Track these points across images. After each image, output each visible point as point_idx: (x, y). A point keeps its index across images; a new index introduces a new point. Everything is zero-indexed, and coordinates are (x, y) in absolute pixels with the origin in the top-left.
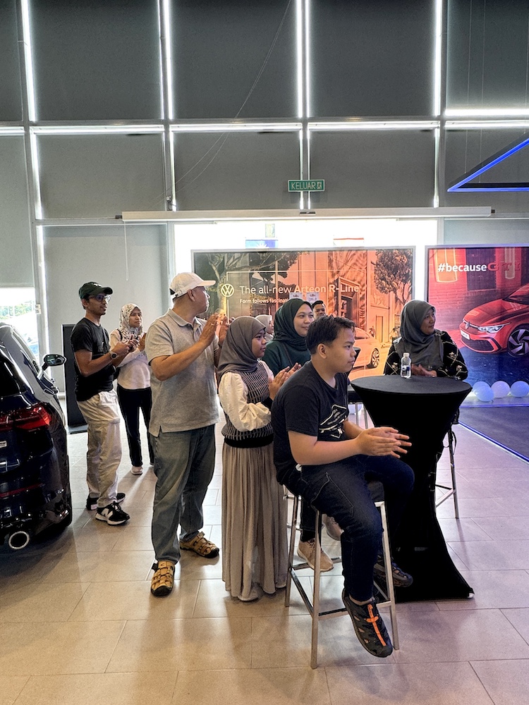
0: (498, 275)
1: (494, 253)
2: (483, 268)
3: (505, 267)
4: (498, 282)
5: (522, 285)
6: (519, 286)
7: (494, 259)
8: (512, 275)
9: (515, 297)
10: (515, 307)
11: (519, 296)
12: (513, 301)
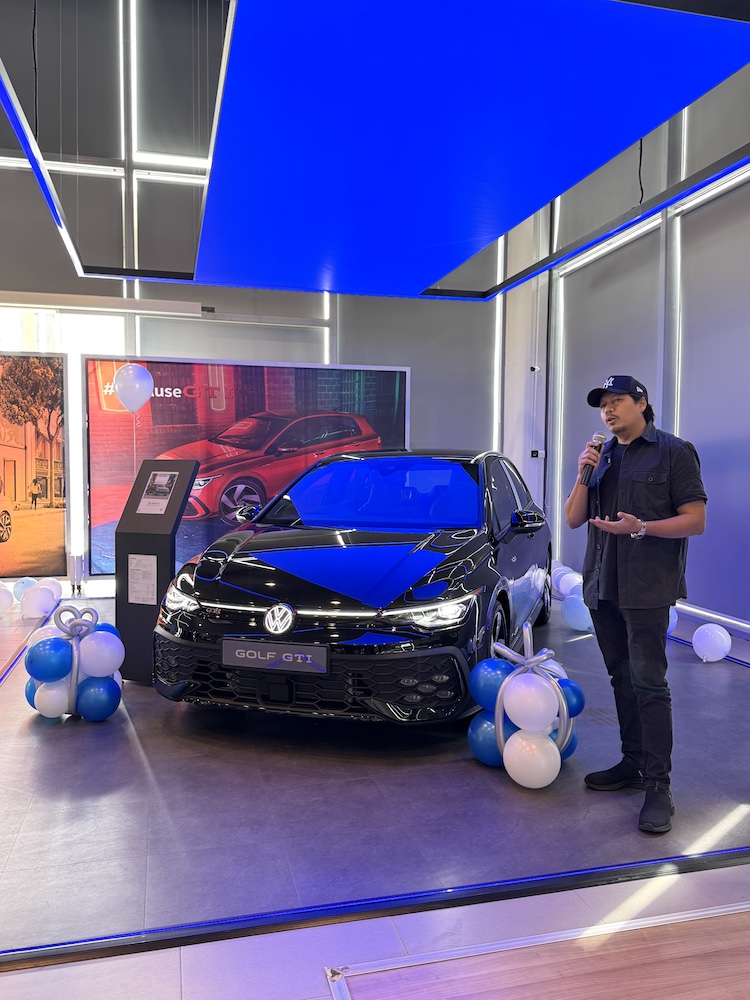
0: (199, 403)
1: (191, 370)
2: (177, 393)
3: (210, 393)
4: (200, 414)
5: (237, 421)
6: (233, 422)
7: (192, 380)
8: (221, 404)
9: (228, 437)
10: (229, 452)
11: (234, 436)
12: (224, 443)
